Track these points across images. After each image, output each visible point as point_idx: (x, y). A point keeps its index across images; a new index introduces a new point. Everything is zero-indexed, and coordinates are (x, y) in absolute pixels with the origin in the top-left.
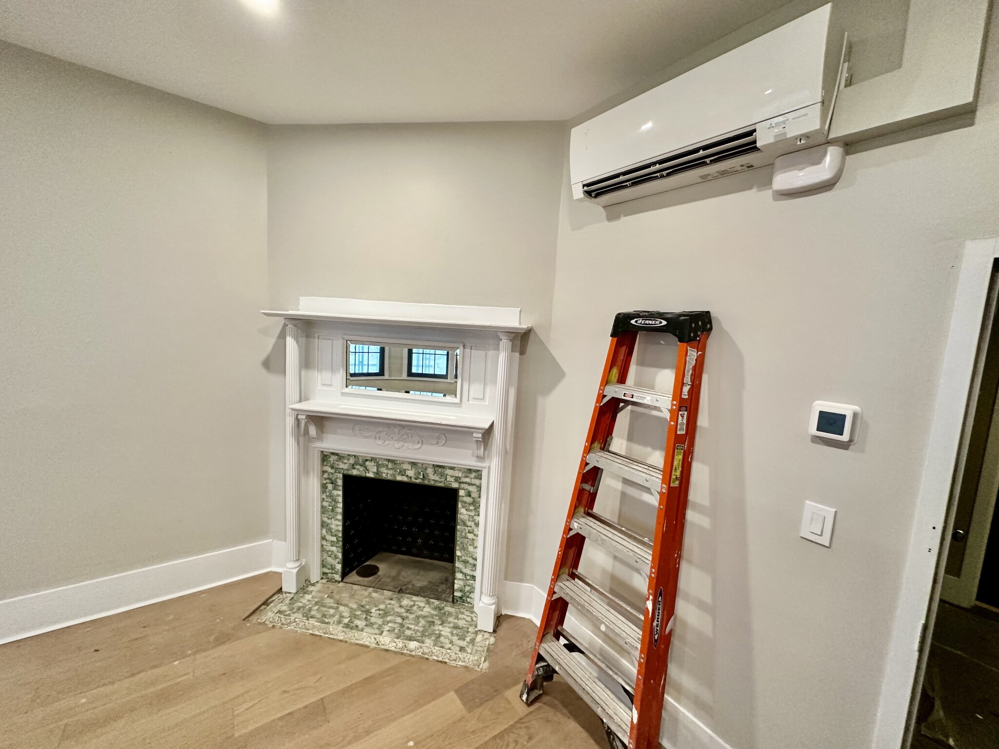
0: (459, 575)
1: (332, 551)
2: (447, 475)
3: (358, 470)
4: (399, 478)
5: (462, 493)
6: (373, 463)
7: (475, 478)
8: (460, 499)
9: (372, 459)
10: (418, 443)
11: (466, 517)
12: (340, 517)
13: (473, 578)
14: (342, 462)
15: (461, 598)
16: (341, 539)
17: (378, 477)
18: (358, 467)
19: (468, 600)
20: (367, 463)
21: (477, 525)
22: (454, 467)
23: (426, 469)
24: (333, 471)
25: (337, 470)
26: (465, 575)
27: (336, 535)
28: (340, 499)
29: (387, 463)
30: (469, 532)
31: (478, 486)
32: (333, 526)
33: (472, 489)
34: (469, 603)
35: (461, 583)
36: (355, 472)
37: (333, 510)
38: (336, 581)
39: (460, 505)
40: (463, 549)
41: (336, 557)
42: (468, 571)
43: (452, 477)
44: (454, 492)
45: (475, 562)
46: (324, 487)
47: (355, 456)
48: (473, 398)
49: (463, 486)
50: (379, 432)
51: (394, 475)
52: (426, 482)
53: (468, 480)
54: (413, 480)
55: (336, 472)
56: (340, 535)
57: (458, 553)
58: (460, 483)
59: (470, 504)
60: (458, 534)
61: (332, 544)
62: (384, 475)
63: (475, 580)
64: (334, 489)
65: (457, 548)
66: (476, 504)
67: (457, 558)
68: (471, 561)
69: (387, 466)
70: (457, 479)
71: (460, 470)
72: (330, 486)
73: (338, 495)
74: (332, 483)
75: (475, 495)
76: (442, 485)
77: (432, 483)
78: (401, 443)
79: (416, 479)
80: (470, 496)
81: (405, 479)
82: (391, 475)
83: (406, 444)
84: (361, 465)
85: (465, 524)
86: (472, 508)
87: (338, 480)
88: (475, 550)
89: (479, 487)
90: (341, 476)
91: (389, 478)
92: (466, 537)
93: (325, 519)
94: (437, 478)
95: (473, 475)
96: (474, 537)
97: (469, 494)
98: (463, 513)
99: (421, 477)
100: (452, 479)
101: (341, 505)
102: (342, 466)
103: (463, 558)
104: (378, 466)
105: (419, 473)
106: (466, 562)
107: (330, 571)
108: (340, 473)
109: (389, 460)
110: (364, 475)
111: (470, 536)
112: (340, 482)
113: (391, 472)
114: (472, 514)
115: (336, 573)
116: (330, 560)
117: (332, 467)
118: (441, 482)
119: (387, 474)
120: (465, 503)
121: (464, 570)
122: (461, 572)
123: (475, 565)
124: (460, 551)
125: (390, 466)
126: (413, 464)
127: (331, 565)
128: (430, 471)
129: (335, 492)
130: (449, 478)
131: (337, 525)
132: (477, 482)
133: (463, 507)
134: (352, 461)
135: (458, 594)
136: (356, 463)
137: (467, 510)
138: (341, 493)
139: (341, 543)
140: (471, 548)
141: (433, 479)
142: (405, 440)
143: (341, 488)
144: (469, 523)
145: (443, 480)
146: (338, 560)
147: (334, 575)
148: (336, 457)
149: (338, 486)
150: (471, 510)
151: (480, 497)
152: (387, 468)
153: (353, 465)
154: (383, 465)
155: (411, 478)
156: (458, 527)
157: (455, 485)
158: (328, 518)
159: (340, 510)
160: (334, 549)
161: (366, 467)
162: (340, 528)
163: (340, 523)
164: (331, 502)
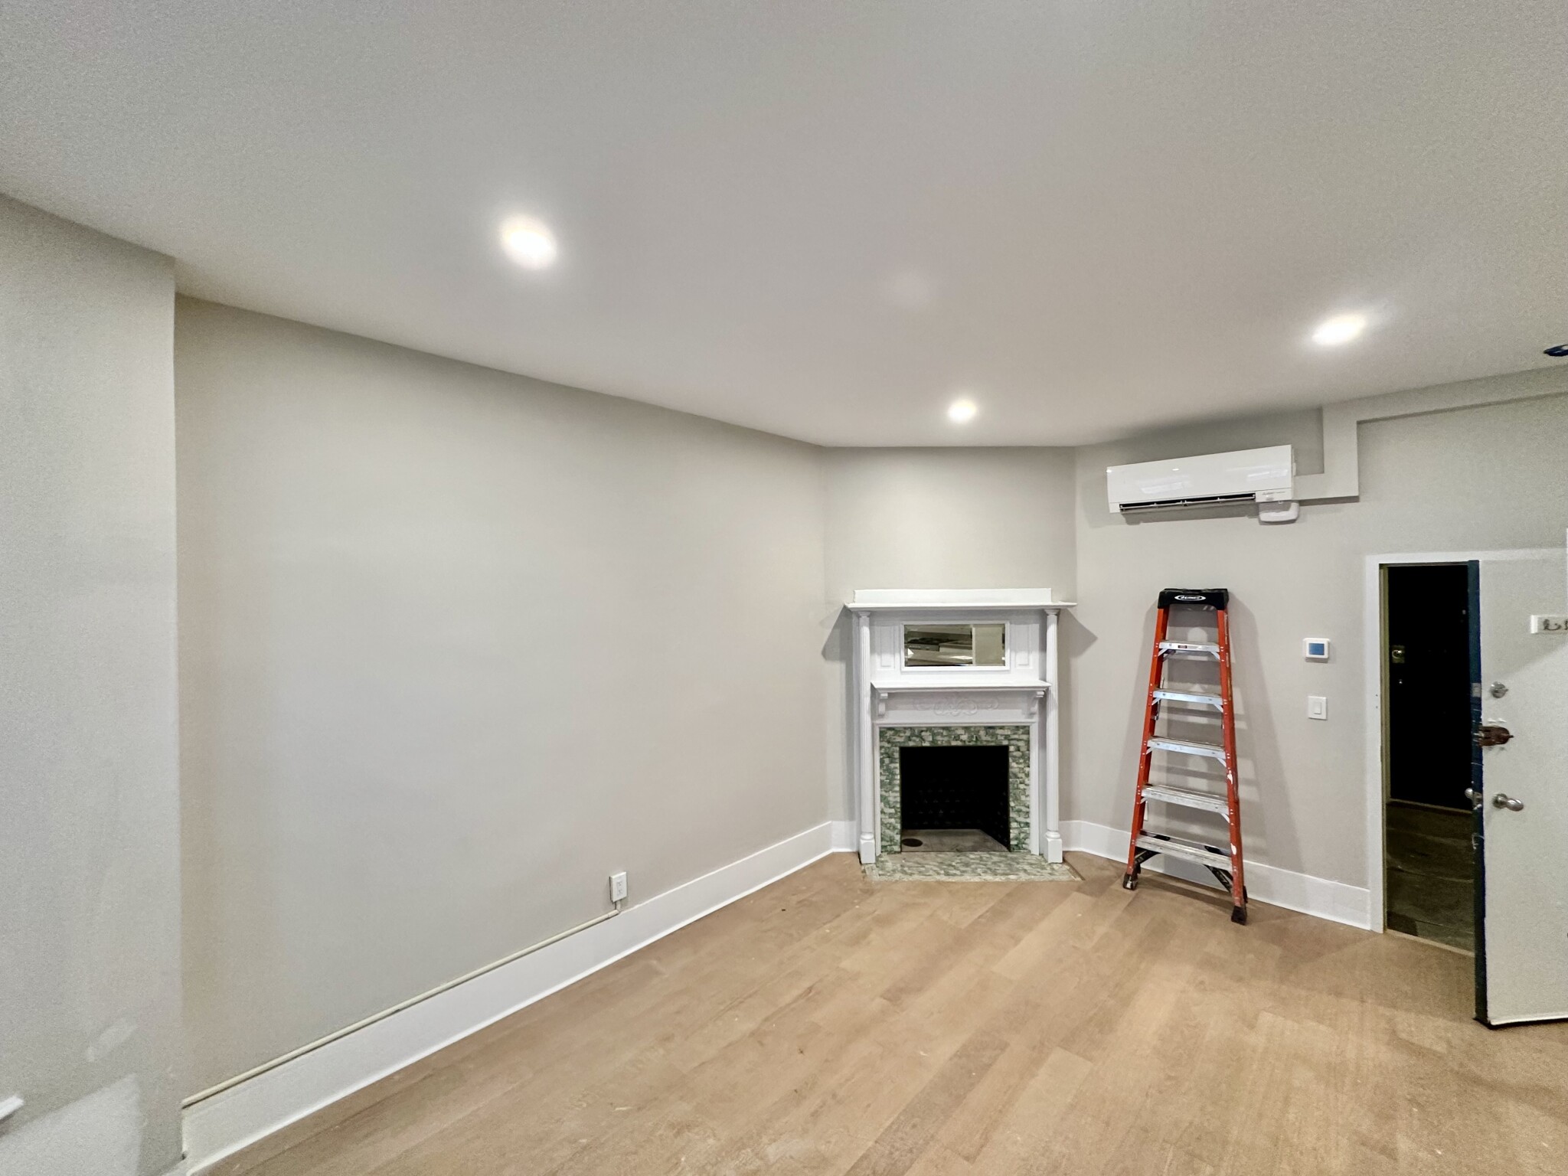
0: (1014, 825)
1: (891, 824)
2: (998, 734)
3: (914, 741)
4: (954, 743)
5: (1012, 748)
6: (928, 733)
7: (1023, 734)
8: (1010, 754)
9: (929, 729)
10: (975, 708)
11: (1017, 770)
12: (897, 789)
13: (1027, 824)
14: (899, 736)
15: (1017, 845)
16: (899, 810)
17: (933, 745)
18: (914, 738)
19: (1024, 846)
20: (923, 734)
21: (1028, 775)
22: (1004, 727)
23: (979, 732)
24: (889, 745)
25: (893, 744)
26: (1019, 823)
27: (894, 807)
28: (898, 771)
29: (942, 731)
30: (1021, 783)
31: (1026, 741)
32: (891, 799)
33: (1021, 744)
34: (1024, 849)
35: (1016, 831)
36: (911, 744)
37: (890, 783)
38: (896, 852)
39: (1010, 760)
40: (1017, 799)
41: (895, 828)
42: (1021, 819)
43: (1002, 735)
44: (1004, 750)
45: (1027, 810)
46: (882, 761)
47: (911, 728)
48: (1020, 665)
49: (1012, 742)
50: (939, 703)
51: (949, 742)
52: (979, 744)
53: (1016, 736)
54: (967, 744)
55: (892, 746)
56: (898, 805)
57: (1012, 804)
58: (1009, 740)
59: (1020, 758)
60: (1011, 786)
61: (891, 816)
62: (939, 743)
63: (1029, 827)
64: (891, 762)
65: (1011, 799)
66: (1026, 758)
67: (1011, 809)
68: (1024, 809)
69: (942, 733)
70: (1007, 737)
71: (1009, 728)
72: (887, 761)
73: (896, 768)
74: (889, 757)
75: (1023, 749)
76: (993, 744)
77: (985, 744)
78: (959, 710)
79: (970, 742)
80: (1019, 750)
81: (959, 743)
82: (946, 742)
83: (964, 711)
84: (917, 736)
85: (1016, 776)
86: (1021, 761)
87: (895, 754)
88: (1028, 799)
89: (1028, 742)
90: (898, 749)
91: (945, 744)
92: (1018, 788)
93: (884, 793)
94: (989, 738)
95: (1021, 731)
96: (1025, 787)
97: (1018, 749)
98: (1014, 766)
99: (974, 739)
100: (1002, 738)
101: (898, 777)
102: (898, 739)
103: (1017, 807)
104: (934, 735)
105: (972, 737)
106: (1019, 811)
107: (889, 843)
108: (896, 746)
109: (944, 728)
110: (920, 745)
111: (1022, 786)
112: (897, 755)
113: (946, 739)
114: (1022, 766)
115: (895, 844)
116: (888, 832)
117: (889, 742)
118: (992, 742)
119: (942, 741)
120: (1015, 757)
121: (1019, 819)
122: (1017, 821)
123: (1028, 813)
124: (1013, 801)
125: (945, 733)
126: (967, 729)
127: (890, 837)
128: (982, 733)
129: (892, 765)
130: (1000, 738)
131: (895, 797)
132: (1025, 737)
133: (1014, 761)
134: (908, 733)
135: (1013, 843)
136: (913, 735)
137: (1017, 763)
138: (898, 765)
139: (899, 814)
140: (1023, 798)
141: (986, 740)
142: (962, 708)
143: (898, 761)
144: (1020, 775)
145: (994, 739)
146: (896, 831)
147: (894, 847)
148: (891, 732)
149: (895, 759)
150: (1021, 763)
151: (1028, 750)
152: (942, 736)
153: (909, 737)
154: (938, 734)
155: (964, 741)
156: (1011, 780)
157: (1005, 743)
158: (886, 792)
159: (898, 782)
160: (892, 821)
161: (921, 738)
162: (898, 799)
163: (898, 794)
164: (888, 776)
